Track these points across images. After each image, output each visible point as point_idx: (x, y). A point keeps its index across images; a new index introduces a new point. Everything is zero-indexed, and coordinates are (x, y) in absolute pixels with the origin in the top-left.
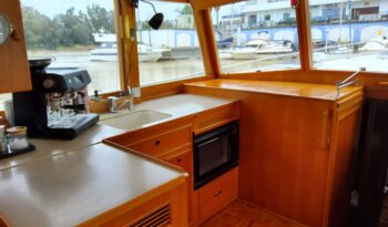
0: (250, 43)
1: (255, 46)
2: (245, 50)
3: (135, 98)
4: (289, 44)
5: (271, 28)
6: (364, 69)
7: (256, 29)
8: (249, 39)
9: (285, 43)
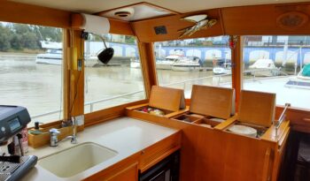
0: (169, 57)
1: (172, 60)
2: (165, 62)
3: (78, 127)
4: (198, 60)
5: (185, 46)
6: (289, 105)
7: (173, 46)
8: (167, 54)
9: (195, 59)
